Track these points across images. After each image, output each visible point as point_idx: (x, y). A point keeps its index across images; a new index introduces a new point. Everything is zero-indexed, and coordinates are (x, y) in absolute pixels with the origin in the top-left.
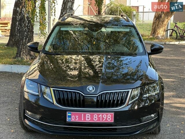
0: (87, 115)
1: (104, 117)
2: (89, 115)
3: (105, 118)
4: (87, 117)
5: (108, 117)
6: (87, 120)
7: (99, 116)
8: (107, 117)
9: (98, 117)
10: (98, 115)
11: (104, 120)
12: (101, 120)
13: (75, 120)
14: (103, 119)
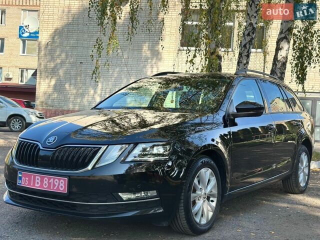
0: (37, 177)
1: (55, 183)
2: (39, 178)
3: (57, 184)
4: (37, 181)
5: (61, 185)
6: (36, 185)
7: (50, 182)
8: (59, 184)
9: (48, 182)
10: (49, 179)
11: (55, 189)
12: (52, 188)
13: (25, 184)
14: (54, 185)
